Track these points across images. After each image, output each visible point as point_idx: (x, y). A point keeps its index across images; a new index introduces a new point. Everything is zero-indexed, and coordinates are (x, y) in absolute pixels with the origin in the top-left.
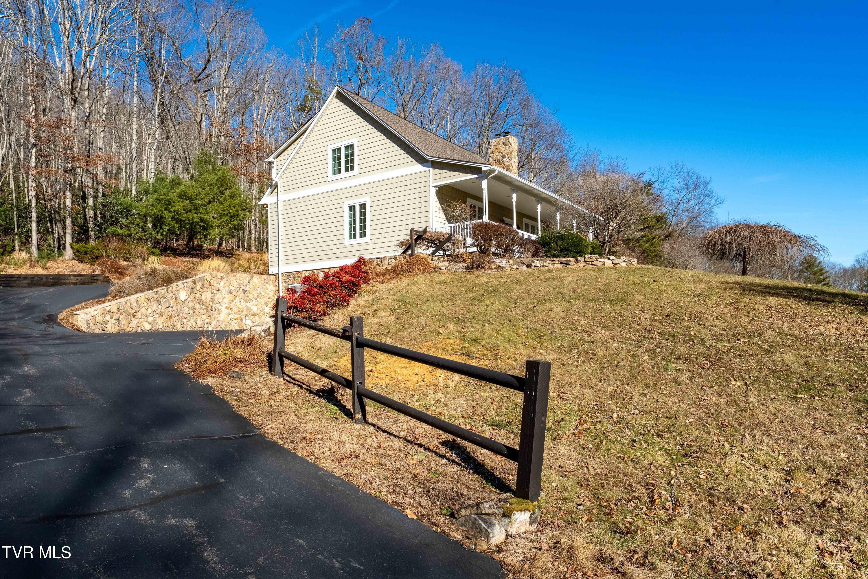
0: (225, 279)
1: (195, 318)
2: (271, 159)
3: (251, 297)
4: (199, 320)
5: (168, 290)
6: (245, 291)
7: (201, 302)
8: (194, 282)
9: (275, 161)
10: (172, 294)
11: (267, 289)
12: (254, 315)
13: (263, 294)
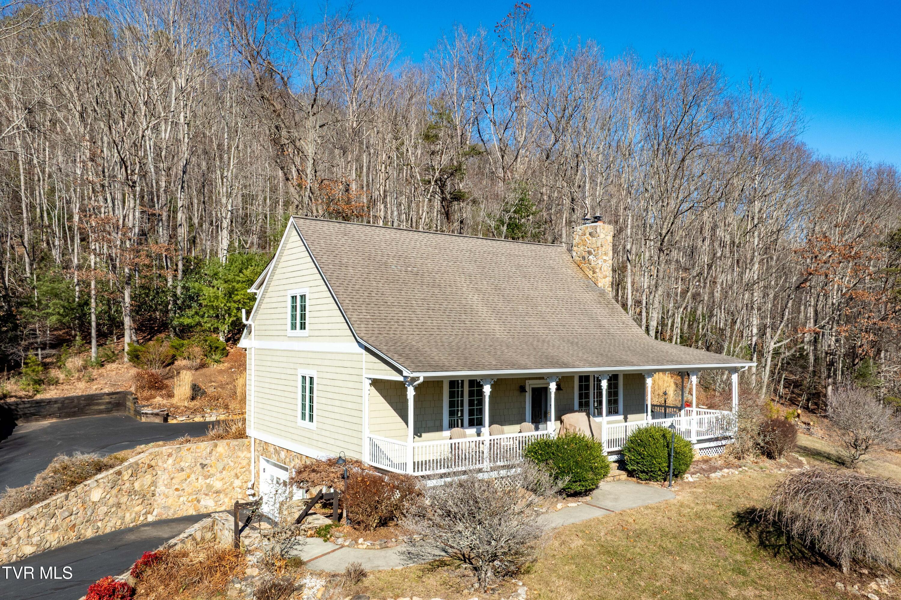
0: (174, 456)
1: (120, 514)
2: (252, 290)
3: (212, 471)
4: (128, 515)
5: (67, 498)
6: (203, 466)
7: (131, 492)
8: (119, 473)
9: (258, 292)
10: (75, 499)
11: (238, 457)
12: (218, 492)
13: (232, 464)
